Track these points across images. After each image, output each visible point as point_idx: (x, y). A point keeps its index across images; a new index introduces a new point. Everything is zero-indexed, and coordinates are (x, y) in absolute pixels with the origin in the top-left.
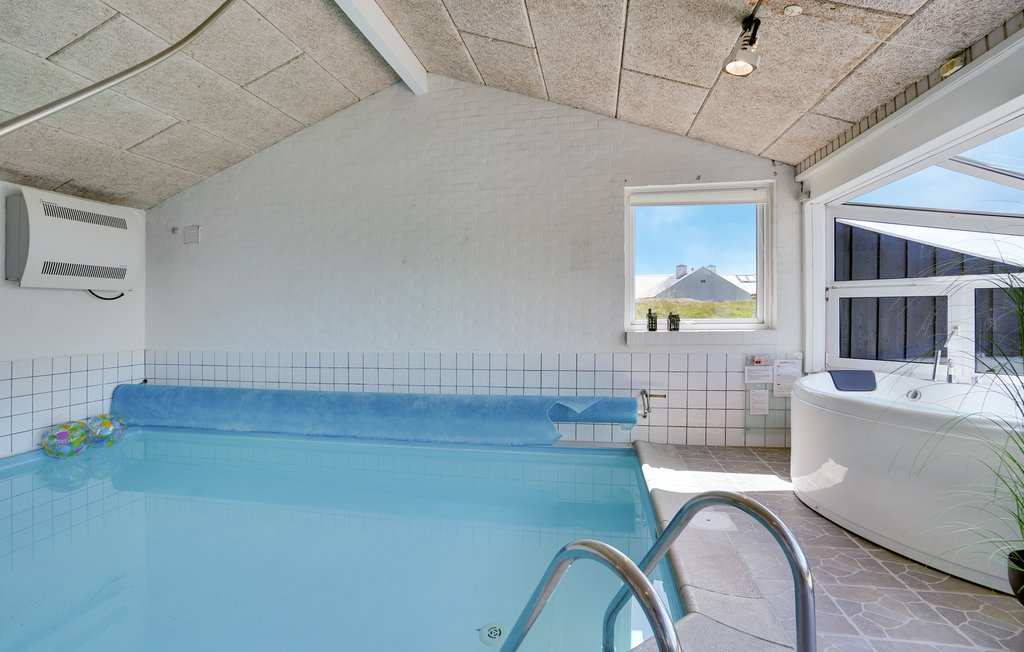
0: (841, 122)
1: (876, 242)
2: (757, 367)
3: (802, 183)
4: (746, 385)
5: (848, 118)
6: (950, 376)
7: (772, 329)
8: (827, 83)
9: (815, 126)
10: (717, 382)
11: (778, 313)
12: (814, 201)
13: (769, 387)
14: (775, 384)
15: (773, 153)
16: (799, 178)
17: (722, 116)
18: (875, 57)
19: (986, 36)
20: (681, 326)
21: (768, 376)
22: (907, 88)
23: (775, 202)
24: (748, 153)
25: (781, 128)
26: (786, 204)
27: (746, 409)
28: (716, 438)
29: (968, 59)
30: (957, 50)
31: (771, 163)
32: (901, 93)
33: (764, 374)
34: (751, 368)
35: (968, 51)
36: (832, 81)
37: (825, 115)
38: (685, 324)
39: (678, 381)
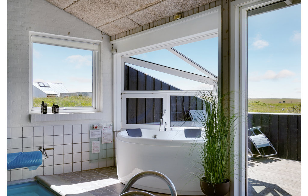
0: (136, 24)
1: (136, 74)
2: (95, 130)
3: (113, 44)
4: (90, 139)
5: (139, 23)
6: (165, 128)
7: (100, 112)
8: (137, 8)
9: (125, 22)
10: (77, 139)
11: (103, 104)
12: (118, 54)
13: (100, 139)
14: (102, 138)
15: (103, 29)
16: (112, 42)
17: (87, 7)
18: (157, 5)
19: (188, 11)
20: (59, 111)
21: (99, 134)
22: (162, 19)
23: (102, 52)
24: (92, 26)
25: (112, 19)
26: (106, 54)
27: (90, 151)
28: (77, 168)
29: (182, 16)
30: (180, 12)
31: (101, 33)
32: (159, 20)
33: (98, 133)
34: (92, 131)
35: (182, 13)
36: (139, 8)
37: (131, 19)
38: (61, 110)
39: (58, 140)
